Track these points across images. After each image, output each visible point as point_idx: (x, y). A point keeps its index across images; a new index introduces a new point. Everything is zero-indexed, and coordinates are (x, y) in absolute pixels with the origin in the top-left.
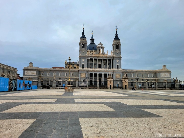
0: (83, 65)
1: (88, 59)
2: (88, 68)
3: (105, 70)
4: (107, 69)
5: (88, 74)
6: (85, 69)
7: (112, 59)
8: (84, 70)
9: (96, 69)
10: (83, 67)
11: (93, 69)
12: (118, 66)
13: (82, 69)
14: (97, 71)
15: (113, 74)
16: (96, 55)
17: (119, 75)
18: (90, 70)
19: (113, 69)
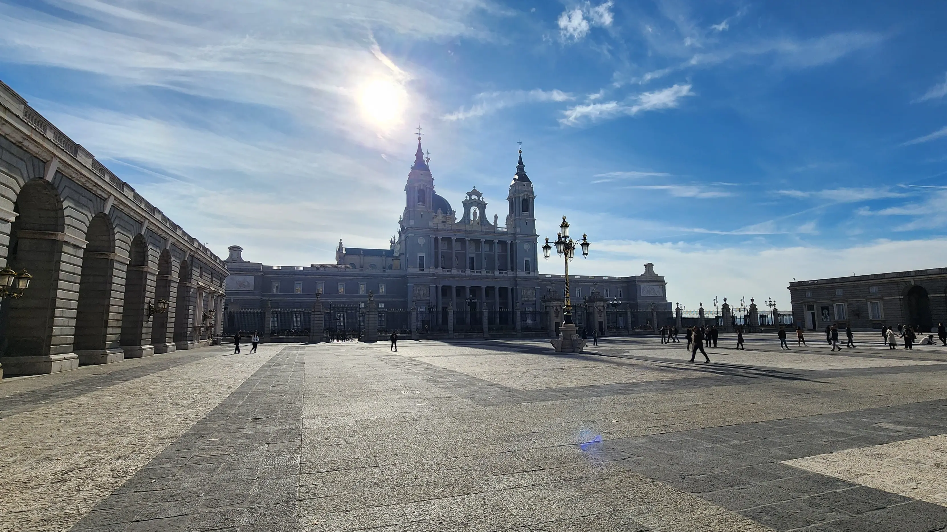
0: (421, 259)
1: (436, 239)
2: (437, 267)
3: (490, 274)
4: (497, 273)
5: (437, 287)
6: (426, 271)
7: (509, 242)
8: (423, 275)
9: (462, 273)
10: (421, 266)
11: (454, 272)
12: (527, 263)
14: (465, 277)
15: (512, 289)
16: (463, 228)
17: (531, 291)
18: (442, 273)
19: (512, 272)
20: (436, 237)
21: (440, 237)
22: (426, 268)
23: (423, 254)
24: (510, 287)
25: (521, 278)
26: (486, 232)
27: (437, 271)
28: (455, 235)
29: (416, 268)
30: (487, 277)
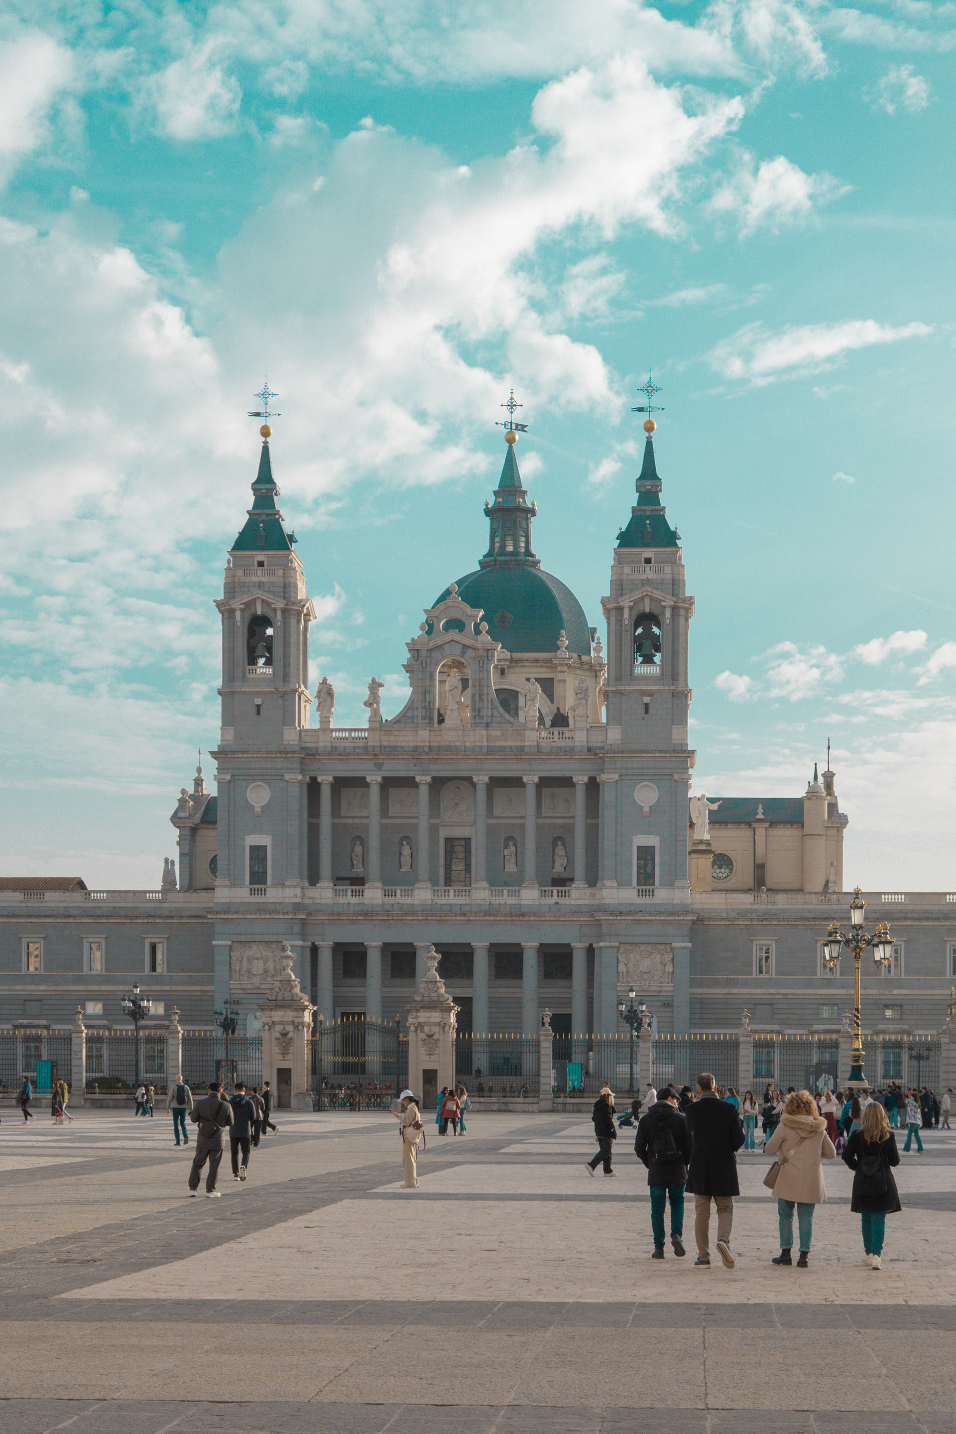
0: (258, 854)
1: (313, 787)
2: (313, 879)
3: (506, 899)
4: (530, 896)
5: (314, 950)
6: (273, 895)
7: (581, 779)
8: (260, 908)
9: (401, 899)
10: (258, 878)
11: (373, 894)
12: (646, 853)
13: (242, 894)
14: (411, 911)
15: (591, 951)
16: (406, 739)
17: (657, 958)
18: (331, 902)
19: (590, 891)
20: (314, 779)
21: (325, 779)
22: (275, 885)
23: (264, 840)
24: (579, 947)
25: (619, 912)
26: (491, 751)
27: (312, 892)
28: (379, 766)
29: (241, 886)
30: (491, 911)
